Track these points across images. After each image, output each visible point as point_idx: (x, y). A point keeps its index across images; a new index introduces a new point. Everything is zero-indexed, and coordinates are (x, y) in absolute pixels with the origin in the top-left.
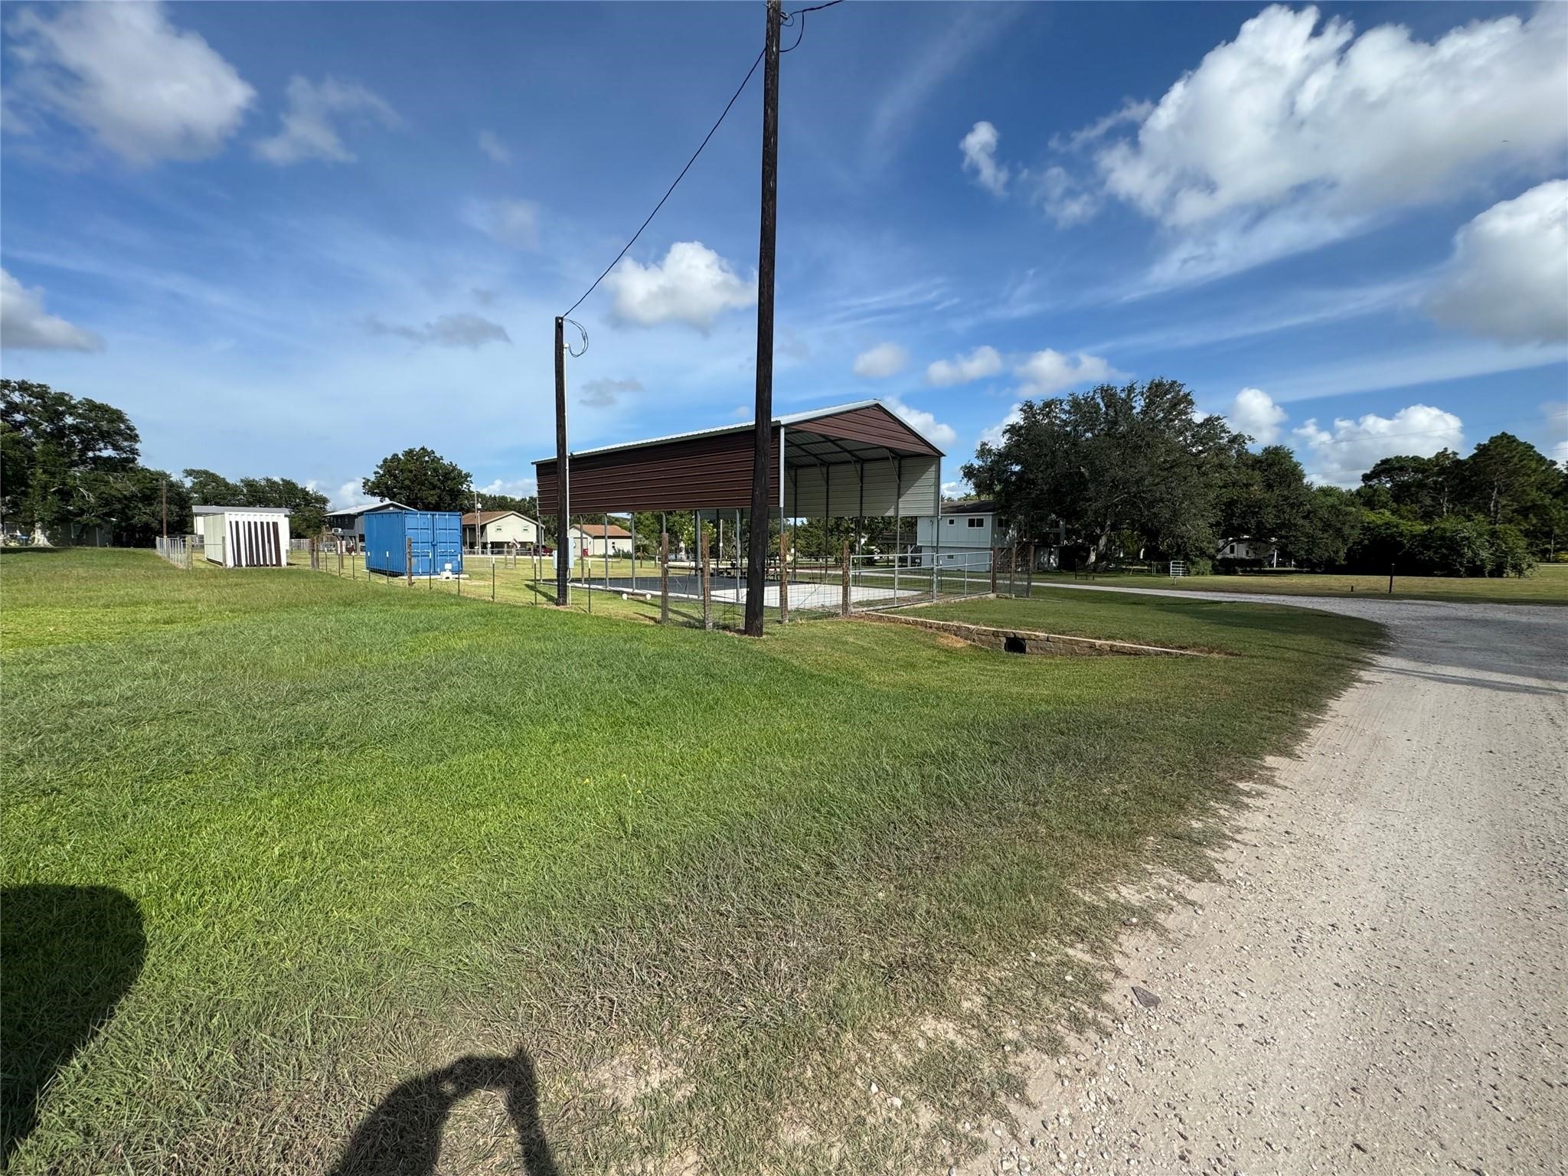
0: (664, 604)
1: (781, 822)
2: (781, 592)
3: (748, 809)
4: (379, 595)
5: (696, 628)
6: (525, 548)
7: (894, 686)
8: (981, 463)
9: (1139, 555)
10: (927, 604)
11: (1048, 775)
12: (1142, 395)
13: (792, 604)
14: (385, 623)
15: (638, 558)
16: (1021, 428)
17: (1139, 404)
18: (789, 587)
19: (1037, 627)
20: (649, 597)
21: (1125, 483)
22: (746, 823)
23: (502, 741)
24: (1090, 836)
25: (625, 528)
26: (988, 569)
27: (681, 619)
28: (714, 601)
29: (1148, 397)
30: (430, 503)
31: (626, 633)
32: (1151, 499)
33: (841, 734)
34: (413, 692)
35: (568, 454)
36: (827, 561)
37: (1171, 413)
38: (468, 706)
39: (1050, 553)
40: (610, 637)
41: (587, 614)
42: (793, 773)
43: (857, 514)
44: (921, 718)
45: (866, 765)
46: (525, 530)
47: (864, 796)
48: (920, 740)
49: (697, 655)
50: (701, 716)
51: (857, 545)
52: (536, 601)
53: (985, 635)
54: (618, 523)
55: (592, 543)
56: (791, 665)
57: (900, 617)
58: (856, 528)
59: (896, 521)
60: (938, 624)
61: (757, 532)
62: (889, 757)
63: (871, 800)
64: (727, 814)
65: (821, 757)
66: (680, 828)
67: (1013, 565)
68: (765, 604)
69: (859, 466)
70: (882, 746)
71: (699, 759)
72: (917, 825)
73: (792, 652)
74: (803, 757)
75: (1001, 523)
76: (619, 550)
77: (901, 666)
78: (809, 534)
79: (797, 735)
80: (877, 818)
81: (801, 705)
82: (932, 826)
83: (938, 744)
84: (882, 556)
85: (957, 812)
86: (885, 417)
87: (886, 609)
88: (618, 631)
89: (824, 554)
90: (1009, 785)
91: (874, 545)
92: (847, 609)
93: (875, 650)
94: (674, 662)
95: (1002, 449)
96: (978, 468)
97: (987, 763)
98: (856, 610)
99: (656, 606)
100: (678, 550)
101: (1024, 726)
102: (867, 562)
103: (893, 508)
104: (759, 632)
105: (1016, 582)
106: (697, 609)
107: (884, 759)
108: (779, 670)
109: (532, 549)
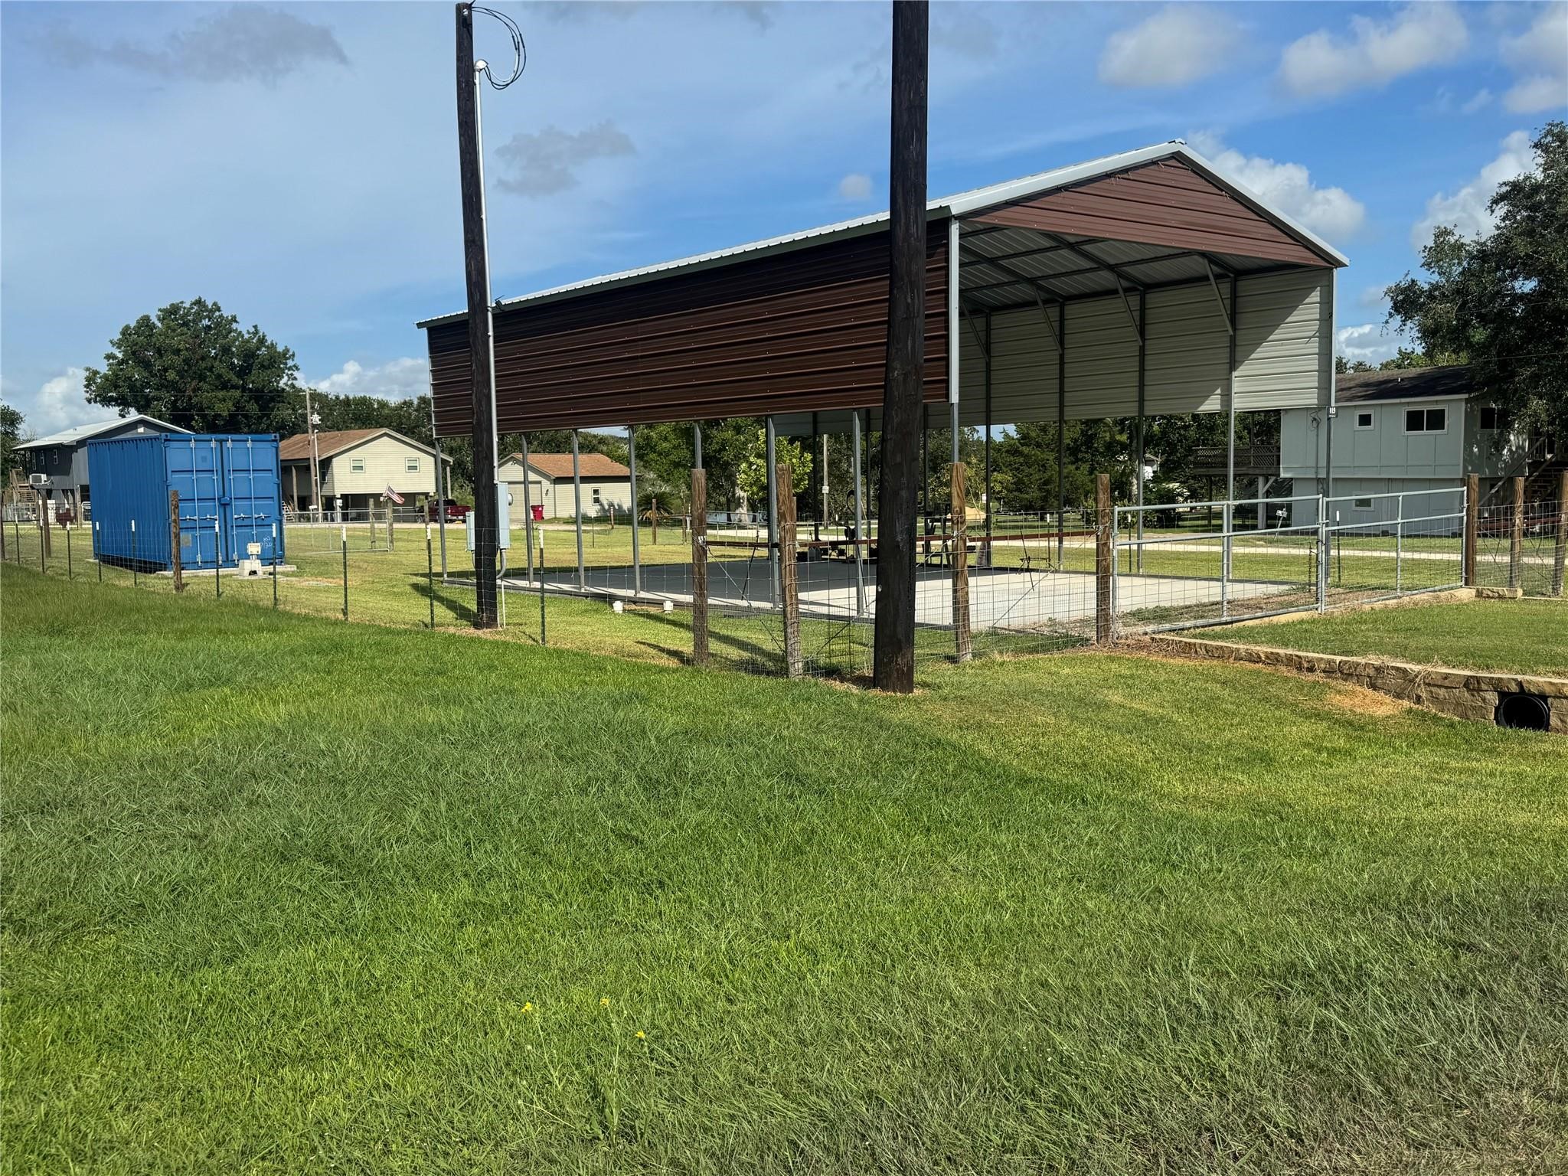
0: (698, 623)
1: (947, 1117)
2: (955, 591)
3: (873, 1085)
4: (119, 611)
5: (769, 673)
6: (411, 506)
7: (1221, 807)
8: (1435, 278)
10: (1304, 615)
13: (980, 619)
14: (127, 670)
15: (646, 523)
16: (1537, 188)
18: (972, 581)
20: (668, 606)
22: (868, 1116)
23: (353, 921)
25: (619, 459)
26: (1456, 528)
27: (734, 653)
28: (805, 615)
30: (217, 416)
31: (618, 685)
33: (1091, 916)
34: (177, 816)
35: (491, 303)
36: (1061, 520)
38: (286, 845)
40: (584, 696)
41: (539, 646)
42: (979, 1005)
43: (1131, 410)
44: (1284, 883)
45: (1148, 994)
46: (410, 468)
47: (1140, 1064)
48: (1280, 936)
49: (769, 734)
50: (775, 869)
51: (1135, 481)
52: (432, 618)
53: (1447, 688)
54: (605, 449)
55: (551, 492)
56: (977, 757)
57: (1235, 646)
58: (1131, 442)
59: (1227, 424)
60: (1329, 662)
61: (898, 459)
62: (1204, 975)
63: (1158, 1075)
64: (826, 1094)
65: (1043, 969)
66: (722, 1122)
67: (1518, 519)
68: (918, 619)
69: (1134, 301)
70: (1187, 948)
71: (769, 966)
72: (1268, 1136)
73: (979, 726)
74: (1002, 966)
75: (1487, 419)
76: (607, 507)
77: (1238, 760)
78: (1022, 460)
79: (988, 917)
80: (1170, 1118)
81: (998, 847)
82: (1302, 1141)
83: (1325, 946)
84: (1194, 504)
85: (1366, 1111)
86: (1194, 181)
87: (1203, 627)
88: (601, 682)
89: (1056, 504)
90: (1497, 1049)
91: (1175, 480)
92: (1109, 629)
93: (1175, 723)
94: (718, 749)
95: (1489, 243)
96: (1430, 291)
97: (1445, 995)
98: (1130, 630)
99: (681, 625)
100: (732, 506)
101: (1540, 906)
102: (1160, 520)
103: (1219, 391)
104: (906, 682)
105: (1526, 560)
106: (770, 631)
107: (1192, 978)
108: (950, 768)
109: (426, 509)
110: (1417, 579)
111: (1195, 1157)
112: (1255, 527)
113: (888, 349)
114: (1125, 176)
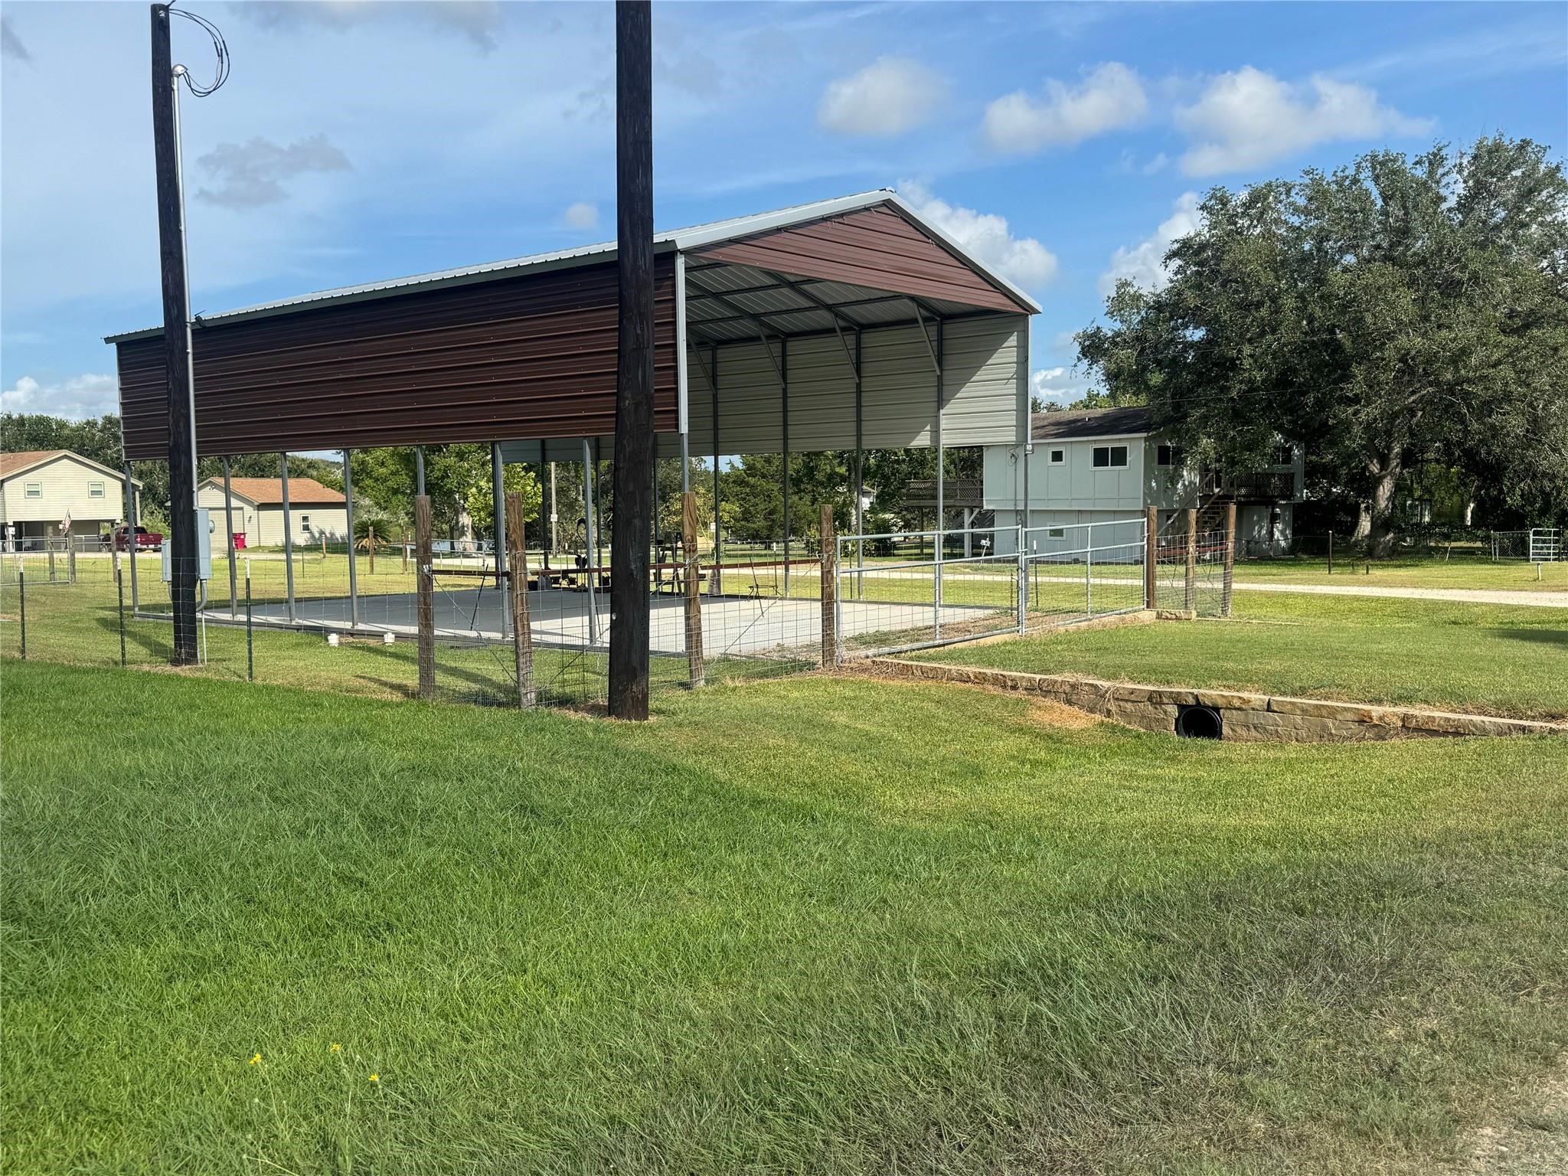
0: (424, 656)
1: (689, 1134)
2: (687, 619)
3: (615, 1110)
5: (500, 705)
7: (938, 818)
8: (1118, 325)
9: (1463, 517)
10: (1007, 637)
11: (1270, 1005)
12: (1460, 172)
13: (712, 647)
15: (363, 551)
16: (1203, 247)
17: (1454, 189)
18: (704, 608)
19: (1245, 679)
20: (389, 638)
21: (1429, 362)
22: (610, 1141)
23: (46, 982)
24: (1359, 1133)
25: (331, 485)
26: (1138, 556)
27: (463, 686)
28: (538, 645)
29: (1472, 175)
31: (337, 722)
32: (1485, 395)
33: (821, 928)
35: (190, 317)
36: (786, 549)
37: (1520, 210)
39: (1274, 518)
40: (299, 733)
41: (244, 683)
42: (718, 1024)
43: (850, 444)
44: (996, 887)
45: (876, 999)
46: (93, 493)
47: (871, 1067)
48: (993, 936)
49: (502, 766)
50: (511, 904)
51: (854, 512)
52: (123, 655)
53: (1133, 702)
54: (315, 473)
55: (254, 520)
56: (712, 781)
57: (947, 667)
58: (850, 474)
59: (936, 458)
60: (1030, 680)
61: (631, 488)
62: (926, 978)
63: (888, 1075)
64: (568, 1123)
65: (779, 983)
66: (462, 1160)
67: (1192, 547)
68: (652, 647)
69: (851, 339)
70: (911, 953)
71: (506, 1001)
72: (989, 1126)
73: (713, 750)
74: (739, 983)
75: (1164, 456)
76: (317, 535)
77: (952, 774)
78: (748, 490)
79: (725, 936)
80: (900, 1116)
81: (734, 869)
82: (1020, 1127)
83: (1034, 944)
84: (907, 534)
85: (1075, 1095)
86: (904, 228)
87: (918, 649)
88: (318, 719)
89: (781, 533)
90: (1185, 1030)
91: (890, 511)
92: (834, 652)
93: (895, 741)
94: (448, 784)
95: (1163, 295)
96: (1113, 337)
97: (1140, 983)
98: (852, 654)
99: (405, 658)
100: (456, 534)
101: (1218, 898)
102: (877, 548)
103: (928, 428)
104: (639, 708)
105: (1198, 584)
106: (500, 661)
107: (915, 981)
108: (686, 793)
109: (113, 537)
110: (1107, 603)
111: (924, 1150)
112: (962, 556)
113: (618, 379)
114: (840, 220)
